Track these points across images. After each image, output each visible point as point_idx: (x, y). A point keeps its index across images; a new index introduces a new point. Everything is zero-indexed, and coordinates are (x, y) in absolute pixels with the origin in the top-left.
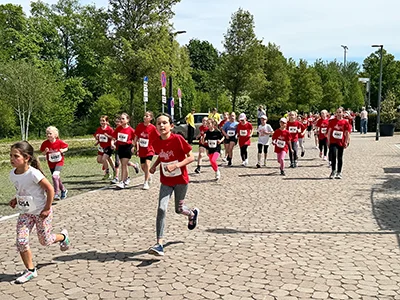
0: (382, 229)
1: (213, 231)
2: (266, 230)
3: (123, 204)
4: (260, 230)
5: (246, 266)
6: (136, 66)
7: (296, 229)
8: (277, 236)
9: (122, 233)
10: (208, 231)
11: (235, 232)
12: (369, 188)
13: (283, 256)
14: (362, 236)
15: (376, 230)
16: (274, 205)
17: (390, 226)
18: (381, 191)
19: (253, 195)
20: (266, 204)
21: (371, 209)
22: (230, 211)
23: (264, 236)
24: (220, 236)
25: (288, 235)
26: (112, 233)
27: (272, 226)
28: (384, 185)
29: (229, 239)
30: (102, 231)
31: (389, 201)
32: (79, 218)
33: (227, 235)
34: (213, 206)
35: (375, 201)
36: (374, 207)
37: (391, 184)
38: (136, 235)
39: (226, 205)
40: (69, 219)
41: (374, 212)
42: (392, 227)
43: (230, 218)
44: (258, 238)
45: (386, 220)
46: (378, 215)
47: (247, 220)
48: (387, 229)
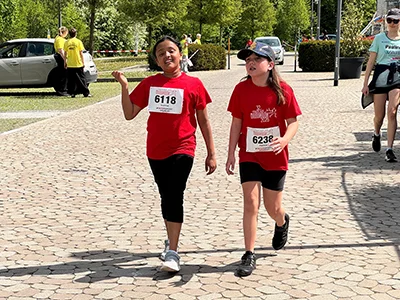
0: (370, 238)
7: (230, 246)
15: (361, 241)
17: (383, 233)
21: (346, 205)
22: (109, 220)
31: (373, 190)
35: (350, 190)
36: (350, 201)
39: (101, 208)
42: (388, 235)
43: (111, 232)
45: (375, 222)
46: (360, 215)
47: (141, 234)
48: (378, 238)
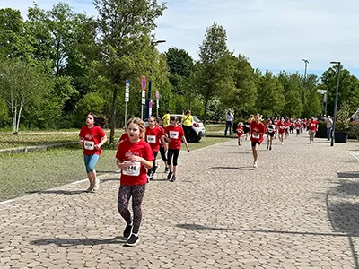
0: (336, 231)
1: (183, 226)
2: (230, 227)
3: (102, 196)
4: (226, 227)
5: (212, 262)
6: (120, 70)
7: (258, 228)
8: (241, 233)
9: (99, 225)
10: (179, 226)
11: (203, 228)
12: (324, 191)
13: (245, 253)
14: (318, 237)
15: (331, 232)
16: (239, 204)
17: (343, 229)
18: (335, 195)
19: (220, 193)
20: (231, 202)
21: (326, 212)
22: (199, 208)
23: (230, 233)
24: (189, 231)
25: (251, 233)
26: (90, 224)
27: (236, 224)
28: (338, 189)
29: (197, 235)
30: (82, 221)
31: (342, 204)
32: (61, 208)
33: (195, 231)
34: (183, 202)
35: (329, 203)
36: (328, 209)
37: (344, 188)
38: (113, 227)
39: (196, 201)
40: (51, 209)
41: (329, 215)
42: (345, 230)
43: (199, 214)
44: (223, 235)
45: (340, 222)
46: (332, 218)
47: (214, 216)
48: (340, 231)
